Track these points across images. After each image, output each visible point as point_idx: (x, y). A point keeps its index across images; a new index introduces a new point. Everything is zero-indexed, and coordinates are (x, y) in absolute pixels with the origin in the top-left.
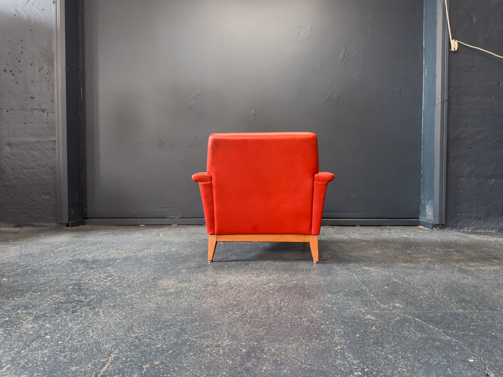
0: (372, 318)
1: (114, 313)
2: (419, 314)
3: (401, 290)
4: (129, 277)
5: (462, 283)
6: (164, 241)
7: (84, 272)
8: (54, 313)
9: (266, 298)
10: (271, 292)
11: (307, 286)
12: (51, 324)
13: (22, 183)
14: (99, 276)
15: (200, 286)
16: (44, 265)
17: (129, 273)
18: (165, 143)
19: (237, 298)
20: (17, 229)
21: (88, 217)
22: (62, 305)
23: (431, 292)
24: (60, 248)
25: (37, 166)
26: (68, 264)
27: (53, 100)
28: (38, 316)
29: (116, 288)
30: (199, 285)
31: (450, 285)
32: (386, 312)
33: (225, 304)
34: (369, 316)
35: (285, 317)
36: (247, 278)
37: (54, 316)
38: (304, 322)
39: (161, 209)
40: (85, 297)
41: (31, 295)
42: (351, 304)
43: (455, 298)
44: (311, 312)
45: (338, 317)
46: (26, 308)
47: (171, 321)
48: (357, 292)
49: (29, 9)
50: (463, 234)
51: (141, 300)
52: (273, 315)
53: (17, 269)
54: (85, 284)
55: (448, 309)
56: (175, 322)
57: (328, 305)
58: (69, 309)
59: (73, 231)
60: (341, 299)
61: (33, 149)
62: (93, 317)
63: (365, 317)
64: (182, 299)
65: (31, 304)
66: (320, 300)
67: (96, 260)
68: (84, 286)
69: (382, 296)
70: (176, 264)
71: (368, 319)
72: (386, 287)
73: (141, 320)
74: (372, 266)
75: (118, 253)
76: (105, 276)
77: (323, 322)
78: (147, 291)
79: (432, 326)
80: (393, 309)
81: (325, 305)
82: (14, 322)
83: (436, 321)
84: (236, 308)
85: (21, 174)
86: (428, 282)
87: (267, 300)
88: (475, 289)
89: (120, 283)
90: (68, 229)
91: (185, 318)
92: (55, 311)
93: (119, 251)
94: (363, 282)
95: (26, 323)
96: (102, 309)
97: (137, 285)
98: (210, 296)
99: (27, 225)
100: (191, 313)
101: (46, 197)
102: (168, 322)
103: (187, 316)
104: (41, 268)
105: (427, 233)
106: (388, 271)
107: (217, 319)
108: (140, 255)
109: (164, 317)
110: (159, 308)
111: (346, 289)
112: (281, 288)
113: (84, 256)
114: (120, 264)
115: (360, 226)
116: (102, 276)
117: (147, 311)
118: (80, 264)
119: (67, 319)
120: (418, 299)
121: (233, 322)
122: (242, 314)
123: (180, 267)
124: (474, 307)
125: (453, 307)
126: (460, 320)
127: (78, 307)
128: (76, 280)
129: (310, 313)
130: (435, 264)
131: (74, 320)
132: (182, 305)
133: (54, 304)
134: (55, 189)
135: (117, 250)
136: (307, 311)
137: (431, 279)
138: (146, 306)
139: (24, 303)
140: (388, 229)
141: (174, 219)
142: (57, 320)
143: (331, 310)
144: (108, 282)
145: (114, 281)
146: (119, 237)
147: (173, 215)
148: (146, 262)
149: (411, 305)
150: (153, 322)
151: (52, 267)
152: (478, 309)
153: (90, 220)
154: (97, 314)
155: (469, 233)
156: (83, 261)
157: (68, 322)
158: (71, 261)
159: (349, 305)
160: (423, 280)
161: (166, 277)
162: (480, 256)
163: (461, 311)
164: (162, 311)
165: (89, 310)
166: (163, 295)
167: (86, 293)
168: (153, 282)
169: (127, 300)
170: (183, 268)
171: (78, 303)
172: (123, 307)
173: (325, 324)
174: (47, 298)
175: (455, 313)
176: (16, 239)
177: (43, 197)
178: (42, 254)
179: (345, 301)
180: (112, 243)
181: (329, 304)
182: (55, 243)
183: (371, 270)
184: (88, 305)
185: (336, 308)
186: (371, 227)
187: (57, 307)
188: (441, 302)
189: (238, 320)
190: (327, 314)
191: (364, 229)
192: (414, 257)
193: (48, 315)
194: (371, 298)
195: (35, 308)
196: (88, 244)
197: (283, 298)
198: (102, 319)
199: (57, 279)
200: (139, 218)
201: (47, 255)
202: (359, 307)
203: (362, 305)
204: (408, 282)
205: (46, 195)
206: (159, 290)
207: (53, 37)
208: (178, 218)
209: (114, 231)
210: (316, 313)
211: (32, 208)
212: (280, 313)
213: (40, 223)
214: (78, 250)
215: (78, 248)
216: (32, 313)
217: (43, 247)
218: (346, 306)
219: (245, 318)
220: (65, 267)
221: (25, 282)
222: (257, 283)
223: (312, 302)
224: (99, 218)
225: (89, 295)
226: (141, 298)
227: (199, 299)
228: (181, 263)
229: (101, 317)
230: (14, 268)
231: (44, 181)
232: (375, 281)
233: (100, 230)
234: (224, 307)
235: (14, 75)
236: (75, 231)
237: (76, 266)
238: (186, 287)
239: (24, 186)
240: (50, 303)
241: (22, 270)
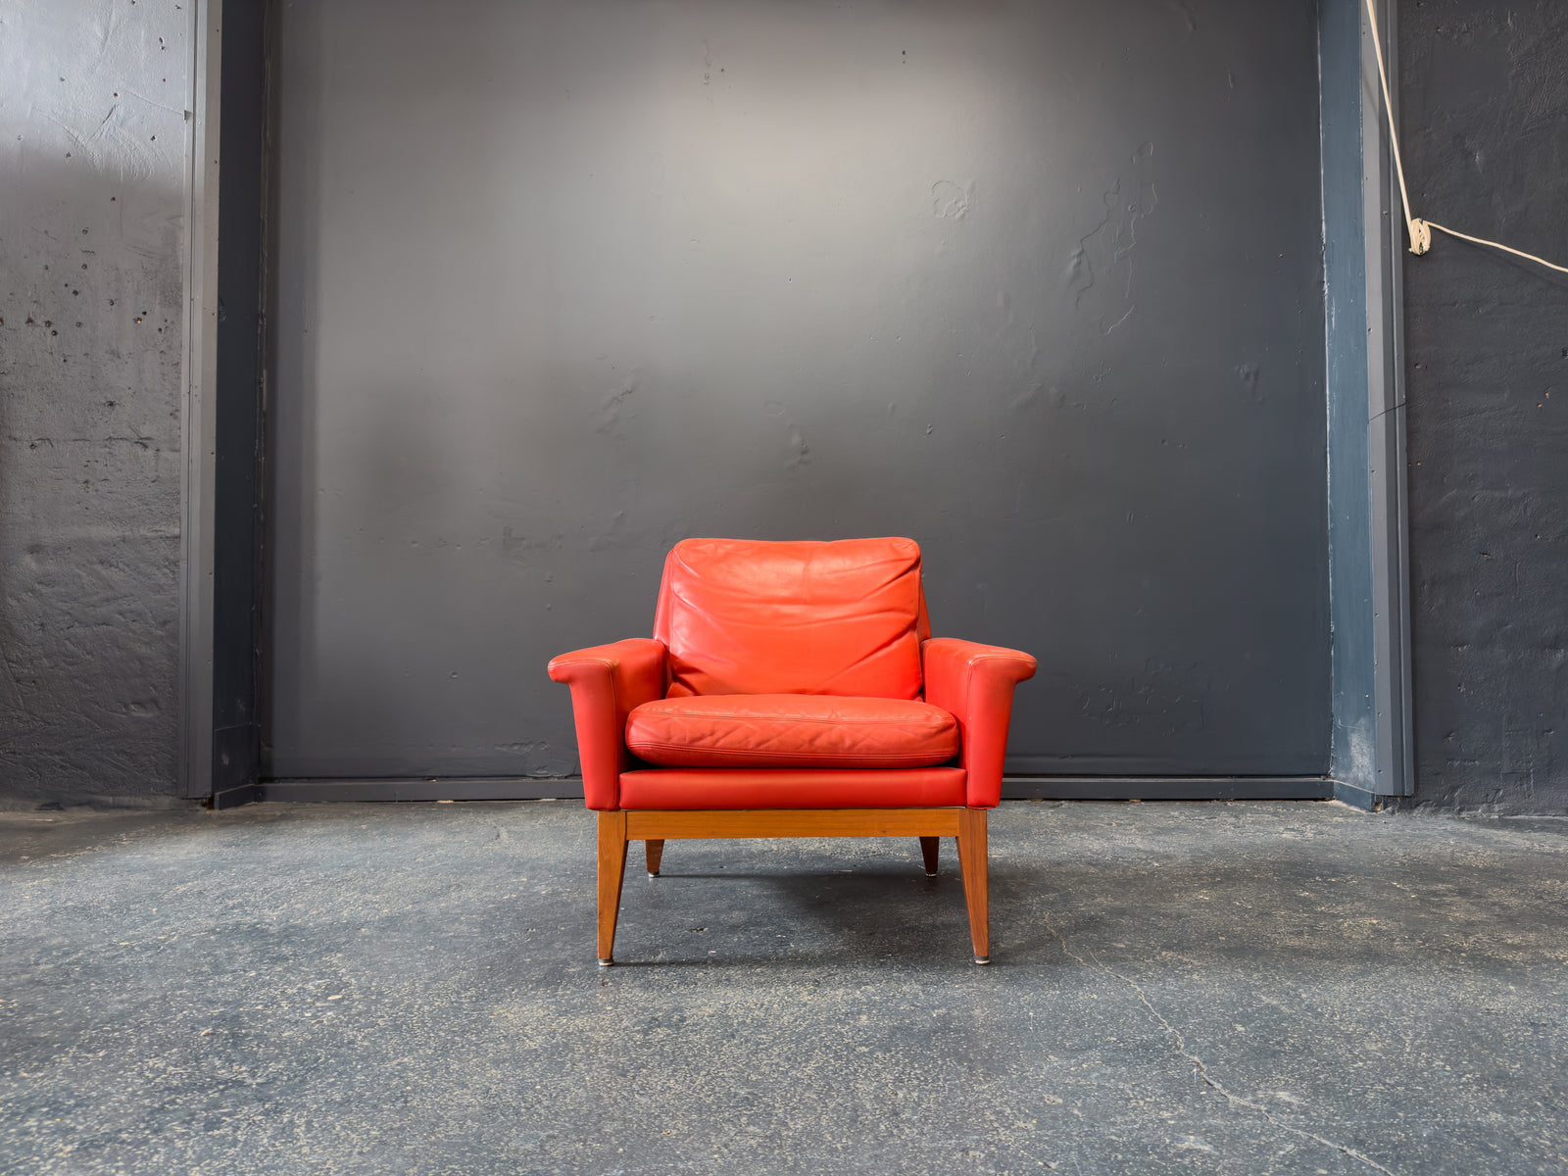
0: (1202, 1147)
1: (344, 1128)
2: (1358, 1130)
3: (1292, 1038)
4: (398, 991)
5: (1489, 1012)
6: (514, 858)
7: (253, 974)
8: (145, 1129)
9: (846, 1074)
10: (864, 1049)
11: (982, 1025)
12: (132, 1173)
13: (70, 668)
14: (299, 989)
15: (627, 1027)
16: (126, 946)
17: (398, 977)
18: (523, 539)
19: (749, 1075)
20: (49, 818)
21: (276, 774)
22: (173, 1096)
23: (1389, 1045)
24: (181, 883)
25: (120, 617)
26: (201, 944)
27: (177, 410)
28: (92, 1142)
29: (355, 1033)
30: (625, 1023)
31: (1450, 1020)
32: (1247, 1123)
33: (712, 1097)
34: (1190, 1141)
35: (910, 1145)
36: (783, 998)
37: (146, 1141)
38: (974, 1165)
39: (505, 749)
40: (252, 1069)
41: (75, 1058)
42: (1128, 1094)
43: (1471, 1067)
44: (996, 1125)
45: (1089, 1144)
46: (55, 1108)
47: (532, 1160)
48: (1145, 1046)
49: (111, 135)
50: (1473, 829)
51: (433, 1077)
52: (870, 1137)
53: (37, 964)
54: (253, 1016)
55: (1454, 1110)
56: (543, 1165)
57: (1052, 1098)
58: (195, 1114)
59: (224, 823)
60: (1096, 1074)
61: (109, 562)
62: (274, 1146)
63: (1179, 1145)
64: (568, 1074)
65: (71, 1095)
66: (1026, 1077)
67: (293, 927)
68: (251, 1027)
69: (1228, 1061)
70: (549, 944)
71: (1190, 1151)
72: (1240, 1028)
73: (432, 1157)
74: (1190, 948)
75: (366, 903)
76: (319, 986)
77: (1040, 1163)
78: (454, 1043)
80: (1269, 1112)
81: (1042, 1098)
82: (12, 1166)
83: (1416, 1159)
84: (746, 1109)
85: (66, 642)
86: (1377, 1007)
87: (850, 1081)
88: (1535, 1033)
89: (367, 1012)
90: (210, 816)
91: (576, 1149)
92: (148, 1121)
93: (368, 896)
94: (1165, 1010)
95: (49, 1167)
96: (305, 1113)
97: (422, 1021)
98: (659, 1065)
99: (80, 804)
100: (599, 1131)
101: (143, 715)
102: (520, 1165)
103: (585, 1141)
104: (114, 957)
105: (1357, 825)
106: (1244, 968)
107: (685, 1153)
108: (434, 908)
109: (507, 1144)
110: (493, 1108)
111: (1111, 1036)
112: (894, 1034)
113: (256, 912)
114: (370, 943)
115: (1143, 800)
116: (312, 988)
117: (452, 1123)
118: (243, 944)
119: (185, 1151)
120: (1349, 1073)
121: (738, 1164)
122: (769, 1133)
123: (562, 956)
124: (1539, 1104)
125: (1467, 1105)
126: (1498, 1155)
127: (227, 1107)
128: (227, 1003)
129: (996, 1129)
130: (1393, 940)
131: (211, 1157)
133: (148, 1094)
134: (172, 687)
135: (364, 890)
136: (985, 1121)
137: (1387, 995)
138: (450, 1103)
139: (48, 1092)
140: (1228, 810)
141: (546, 780)
142: (152, 1155)
143: (1063, 1118)
144: (330, 1008)
145: (348, 1008)
146: (369, 844)
147: (543, 768)
148: (454, 937)
149: (1328, 1096)
150: (470, 1163)
151: (149, 953)
152: (1554, 1109)
153: (281, 784)
154: (286, 1132)
155: (1491, 824)
156: (250, 933)
157: (188, 1163)
158: (213, 931)
159: (1121, 1098)
160: (1359, 998)
161: (516, 990)
162: (1537, 907)
163: (1496, 1117)
164: (502, 1122)
166: (505, 1061)
167: (256, 1053)
168: (473, 1011)
169: (388, 1078)
170: (574, 958)
171: (226, 1089)
172: (375, 1106)
174: (125, 1072)
175: (1479, 1128)
176: (42, 854)
177: (133, 714)
178: (122, 908)
179: (1108, 1081)
180: (348, 868)
181: (1054, 1093)
182: (164, 866)
183: (1186, 963)
184: (260, 1100)
185: (1079, 1109)
186: (1178, 803)
187: (156, 1105)
188: (1426, 1084)
189: (754, 1159)
190: (1050, 1133)
191: (1155, 813)
192: (1322, 911)
193: (124, 1136)
194: (1195, 1070)
195: (84, 1108)
196: (271, 869)
197: (903, 1073)
198: (304, 1152)
199: (164, 1000)
200: (434, 778)
201: (137, 911)
202: (1156, 1103)
203: (1164, 1095)
204: (1309, 1008)
205: (145, 708)
206: (491, 1042)
207: (181, 220)
208: (558, 778)
209: (356, 822)
210: (1014, 1130)
211: (97, 750)
212: (895, 1131)
213: (121, 798)
214: (236, 891)
215: (239, 883)
216: (73, 1129)
217: (127, 882)
218: (1114, 1102)
219: (776, 1152)
220: (192, 956)
221: (58, 1012)
222: (816, 1014)
223: (999, 1088)
224: (309, 778)
225: (264, 1061)
226: (434, 1071)
227: (625, 1076)
228: (567, 938)
229: (301, 1146)
230: (27, 960)
231: (138, 663)
232: (1202, 1004)
233: (312, 819)
234: (709, 1107)
235: (58, 336)
236: (231, 824)
237: (227, 950)
238: (582, 1031)
239: (75, 681)
240: (136, 1091)
241: (52, 966)
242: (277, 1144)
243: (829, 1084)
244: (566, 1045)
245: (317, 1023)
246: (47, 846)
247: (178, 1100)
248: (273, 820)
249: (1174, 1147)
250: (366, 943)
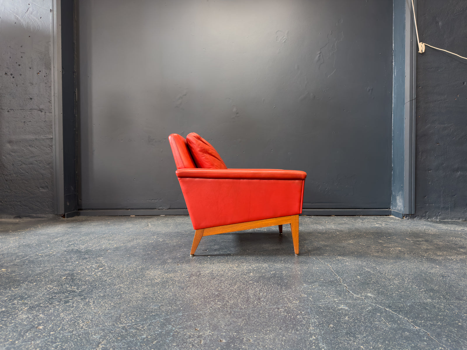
0: (345, 308)
1: (104, 303)
2: (390, 304)
3: (373, 279)
4: (119, 267)
5: (430, 273)
6: (153, 231)
7: (77, 262)
8: (47, 303)
9: (246, 288)
10: (251, 282)
11: (285, 276)
12: (44, 314)
13: (22, 177)
14: (91, 267)
15: (184, 276)
16: (41, 255)
17: (119, 263)
18: (154, 139)
19: (218, 289)
20: (17, 220)
21: (83, 208)
22: (55, 295)
23: (401, 281)
24: (56, 238)
25: (35, 162)
26: (62, 254)
27: (51, 101)
28: (33, 307)
29: (107, 278)
30: (184, 275)
31: (419, 275)
32: (359, 301)
33: (208, 295)
34: (342, 306)
35: (263, 307)
36: (229, 268)
37: (48, 306)
38: (281, 312)
39: (150, 201)
40: (78, 288)
41: (27, 285)
42: (325, 294)
43: (424, 287)
44: (287, 302)
45: (313, 307)
46: (22, 298)
48: (331, 282)
49: (28, 17)
50: (431, 224)
51: (129, 290)
52: (252, 305)
53: (15, 260)
54: (77, 274)
55: (417, 299)
56: (160, 312)
57: (304, 295)
58: (61, 299)
59: (68, 222)
60: (317, 289)
61: (32, 146)
62: (84, 307)
64: (167, 289)
65: (26, 295)
66: (297, 290)
67: (89, 250)
68: (77, 277)
69: (354, 286)
70: (162, 254)
71: (341, 309)
72: (359, 277)
73: (129, 310)
74: (346, 256)
75: (109, 244)
76: (96, 266)
77: (299, 312)
78: (135, 281)
79: (402, 315)
80: (365, 299)
81: (301, 295)
82: (11, 313)
83: (405, 311)
84: (217, 298)
85: (20, 169)
86: (398, 271)
87: (247, 290)
88: (443, 278)
89: (110, 273)
90: (64, 220)
91: (169, 308)
92: (48, 301)
93: (110, 242)
94: (338, 272)
95: (21, 313)
96: (93, 299)
97: (126, 275)
98: (193, 286)
99: (26, 217)
100: (176, 304)
101: (44, 191)
102: (153, 312)
103: (171, 306)
104: (38, 258)
105: (397, 223)
106: (361, 261)
107: (199, 309)
108: (129, 245)
109: (149, 307)
110: (146, 298)
111: (322, 279)
112: (260, 278)
113: (78, 246)
114: (111, 254)
115: (335, 216)
116: (94, 266)
117: (134, 301)
118: (74, 255)
119: (59, 309)
120: (389, 289)
121: (214, 312)
122: (223, 304)
123: (166, 257)
124: (442, 297)
125: (421, 297)
126: (429, 310)
127: (70, 298)
128: (70, 270)
129: (287, 303)
130: (405, 254)
131: (66, 310)
132: (167, 296)
133: (48, 294)
134: (52, 182)
135: (109, 240)
136: (284, 301)
137: (401, 268)
138: (134, 296)
139: (20, 294)
140: (360, 218)
141: (162, 210)
142: (50, 310)
143: (307, 300)
144: (99, 272)
145: (105, 272)
146: (110, 228)
147: (161, 206)
148: (135, 252)
149: (382, 295)
150: (139, 312)
151: (47, 257)
152: (446, 298)
153: (84, 211)
154: (87, 304)
155: (436, 222)
156: (76, 252)
157: (60, 312)
158: (66, 251)
159: (323, 295)
160: (393, 269)
161: (153, 267)
163: (429, 300)
164: (148, 301)
165: (80, 300)
166: (149, 285)
167: (78, 283)
168: (141, 272)
169: (116, 290)
170: (169, 258)
171: (70, 293)
172: (112, 297)
173: (301, 314)
174: (41, 288)
175: (424, 303)
176: (15, 230)
177: (41, 190)
178: (39, 245)
179: (320, 291)
180: (104, 234)
181: (305, 294)
182: (51, 234)
183: (345, 260)
184: (80, 296)
185: (311, 298)
186: (346, 216)
187: (50, 297)
188: (410, 292)
189: (219, 311)
190: (302, 304)
191: (339, 219)
192: (385, 246)
193: (42, 305)
194: (345, 288)
195: (30, 298)
196: (82, 234)
197: (262, 288)
198: (92, 309)
199: (52, 269)
200: (129, 209)
201: (44, 246)
202: (333, 296)
203: (336, 294)
204: (379, 272)
205: (44, 188)
206: (146, 280)
207: (50, 43)
208: (166, 209)
209: (107, 222)
210: (292, 303)
211: (30, 201)
212: (259, 304)
213: (38, 215)
214: (72, 240)
215: (73, 238)
216: (27, 303)
217: (40, 238)
218: (321, 296)
219: (225, 309)
220: (60, 258)
221: (22, 273)
222: (238, 273)
223: (289, 292)
224: (93, 209)
225: (81, 286)
226: (129, 288)
227: (183, 289)
228: (168, 253)
229: (92, 308)
230: (12, 259)
231: (41, 176)
232: (349, 271)
233: (94, 221)
234: (207, 297)
235: (14, 78)
236: (70, 222)
237: (70, 256)
238: (171, 277)
239: (24, 181)
240: (45, 293)
241: (20, 260)
242: (85, 307)
243: (241, 291)
244: (167, 281)
245: (96, 275)
246: (17, 228)
247: (57, 296)
248: (82, 221)
249: (337, 308)
250: (109, 254)
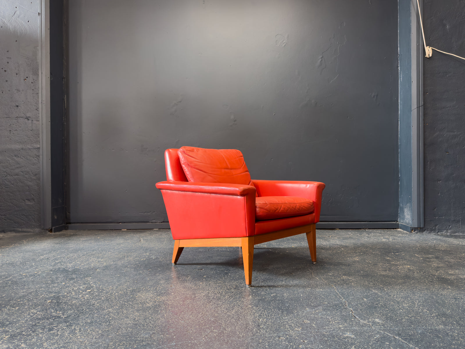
0: (351, 336)
1: (91, 331)
2: (399, 331)
3: (381, 302)
4: (108, 289)
5: (442, 295)
6: (145, 247)
7: (64, 283)
8: (30, 331)
9: (244, 314)
11: (287, 299)
12: (26, 344)
13: (7, 189)
14: (78, 288)
15: (178, 299)
16: (25, 275)
17: (108, 284)
18: (147, 148)
19: (215, 314)
20: (1, 235)
21: (71, 221)
22: (39, 321)
23: (411, 305)
24: (42, 255)
25: (21, 173)
26: (48, 274)
28: (14, 335)
29: (95, 301)
31: (430, 297)
32: (366, 328)
33: (203, 321)
34: (348, 334)
35: (263, 335)
36: (226, 290)
37: (30, 335)
38: (282, 341)
39: (142, 214)
40: (63, 312)
41: (9, 310)
42: (330, 320)
43: (435, 312)
44: (289, 329)
45: (317, 335)
46: (3, 325)
47: (148, 340)
48: (336, 305)
50: (441, 238)
51: (118, 315)
52: (251, 333)
54: (63, 296)
55: (429, 325)
56: (151, 342)
57: (307, 321)
58: (45, 326)
59: (56, 237)
60: (320, 314)
64: (159, 314)
65: (8, 321)
66: (299, 315)
67: (76, 269)
68: (63, 300)
69: (361, 310)
70: (155, 274)
71: (347, 337)
72: (365, 300)
73: (117, 339)
74: (351, 275)
75: (99, 262)
76: (84, 287)
77: (302, 341)
78: (125, 305)
79: (413, 344)
80: (372, 325)
81: (303, 321)
83: (416, 339)
84: (213, 325)
85: (5, 181)
87: (245, 316)
88: (456, 301)
89: (99, 295)
90: (51, 235)
91: (161, 337)
92: (31, 329)
93: (100, 259)
94: (343, 294)
96: (79, 326)
97: (115, 298)
98: (187, 311)
99: (11, 231)
100: (168, 331)
101: (30, 203)
102: (144, 342)
103: (164, 334)
104: (21, 278)
105: (405, 237)
106: (368, 281)
107: (194, 338)
108: (120, 263)
109: (140, 335)
110: (136, 324)
111: (326, 302)
112: (259, 301)
113: (65, 264)
114: (100, 274)
116: (82, 288)
117: (124, 329)
118: (61, 274)
119: (42, 338)
120: (398, 313)
122: (220, 332)
123: (159, 278)
124: (455, 323)
125: (433, 323)
126: (441, 338)
127: (55, 324)
128: (55, 292)
129: (289, 330)
130: (414, 272)
131: (50, 339)
133: (31, 320)
134: (38, 195)
135: (98, 258)
136: (286, 328)
137: (411, 289)
138: (123, 323)
140: (367, 233)
141: (155, 223)
142: (32, 339)
143: (310, 327)
144: (87, 294)
145: (93, 294)
146: (100, 243)
147: (154, 219)
148: (126, 272)
149: (390, 320)
150: (129, 341)
151: (32, 277)
152: (459, 324)
153: (73, 225)
154: (73, 332)
155: (447, 236)
156: (63, 271)
157: (43, 341)
158: (51, 270)
159: (328, 321)
160: (402, 290)
161: (144, 288)
163: (441, 327)
164: (139, 329)
166: (140, 310)
167: (64, 308)
168: (131, 295)
169: (105, 315)
170: (162, 278)
171: (55, 319)
172: (100, 324)
173: (304, 344)
174: (24, 314)
175: (436, 330)
177: (27, 203)
178: (24, 263)
179: (324, 316)
180: (93, 251)
181: (307, 320)
182: (37, 250)
183: (350, 280)
184: (65, 322)
185: (315, 324)
186: (351, 230)
187: (34, 324)
188: (421, 316)
189: (215, 340)
190: (305, 332)
191: (343, 233)
192: (393, 263)
193: (24, 333)
194: (351, 313)
195: (12, 325)
196: (70, 251)
197: (261, 313)
198: (78, 338)
199: (36, 292)
200: (121, 222)
201: (28, 264)
202: (338, 323)
203: (340, 320)
204: (387, 293)
205: (30, 201)
206: (137, 304)
208: (159, 223)
209: (96, 237)
210: (294, 331)
211: (16, 214)
212: (258, 331)
213: (23, 229)
214: (59, 258)
215: (60, 255)
216: (8, 331)
217: (25, 255)
218: (325, 322)
219: (222, 337)
220: (45, 278)
221: (4, 295)
222: (236, 295)
223: (291, 318)
224: (82, 223)
225: (67, 310)
226: (118, 313)
227: (177, 315)
228: (161, 272)
229: (77, 336)
231: (28, 187)
232: (354, 292)
233: (83, 235)
234: (202, 324)
236: (57, 237)
237: (56, 276)
238: (164, 301)
239: (8, 193)
240: (28, 320)
241: (2, 281)
242: (70, 336)
243: (239, 317)
244: (159, 305)
245: (83, 298)
247: (40, 322)
248: (71, 236)
249: (343, 336)
250: (98, 274)
